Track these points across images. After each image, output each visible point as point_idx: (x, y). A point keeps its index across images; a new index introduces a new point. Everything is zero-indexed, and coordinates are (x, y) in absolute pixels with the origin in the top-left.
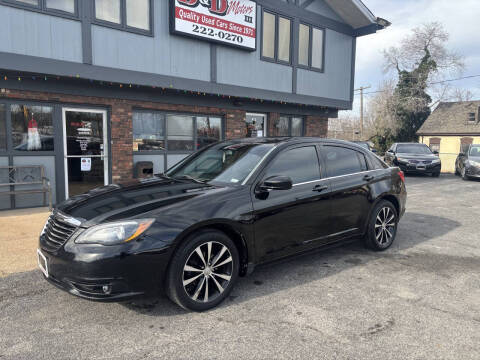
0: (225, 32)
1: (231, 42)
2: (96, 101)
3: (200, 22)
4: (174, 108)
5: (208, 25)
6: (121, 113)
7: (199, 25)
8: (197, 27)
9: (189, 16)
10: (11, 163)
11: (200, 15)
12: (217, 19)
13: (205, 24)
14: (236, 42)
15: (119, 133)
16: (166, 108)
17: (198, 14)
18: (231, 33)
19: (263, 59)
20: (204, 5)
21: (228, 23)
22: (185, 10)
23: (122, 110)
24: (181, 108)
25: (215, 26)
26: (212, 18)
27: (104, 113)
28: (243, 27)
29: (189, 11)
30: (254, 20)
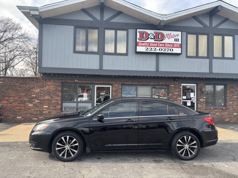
0: (162, 48)
1: (167, 52)
2: (107, 83)
3: (149, 46)
4: (141, 84)
5: (153, 46)
6: (117, 87)
7: (149, 47)
8: (148, 48)
9: (144, 44)
10: (77, 105)
11: (149, 43)
12: (158, 43)
13: (152, 46)
14: (169, 52)
15: (116, 94)
16: (137, 83)
17: (148, 43)
18: (166, 48)
19: (187, 57)
20: (152, 39)
21: (165, 44)
22: (141, 42)
23: (117, 86)
24: (144, 83)
25: (157, 46)
26: (155, 43)
27: (111, 87)
28: (173, 44)
29: (144, 43)
30: (180, 40)
